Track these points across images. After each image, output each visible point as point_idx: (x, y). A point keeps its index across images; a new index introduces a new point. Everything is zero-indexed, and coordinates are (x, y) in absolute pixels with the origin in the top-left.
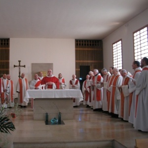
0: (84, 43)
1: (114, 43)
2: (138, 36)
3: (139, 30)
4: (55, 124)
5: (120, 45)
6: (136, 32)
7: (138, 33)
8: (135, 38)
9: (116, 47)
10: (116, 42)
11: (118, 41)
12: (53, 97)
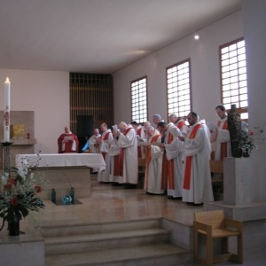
0: (88, 79)
1: (134, 81)
2: (175, 74)
3: (176, 65)
4: (68, 203)
5: (145, 85)
6: (171, 67)
7: (175, 68)
8: (169, 76)
9: (137, 88)
10: (138, 80)
11: (141, 79)
12: (63, 165)
